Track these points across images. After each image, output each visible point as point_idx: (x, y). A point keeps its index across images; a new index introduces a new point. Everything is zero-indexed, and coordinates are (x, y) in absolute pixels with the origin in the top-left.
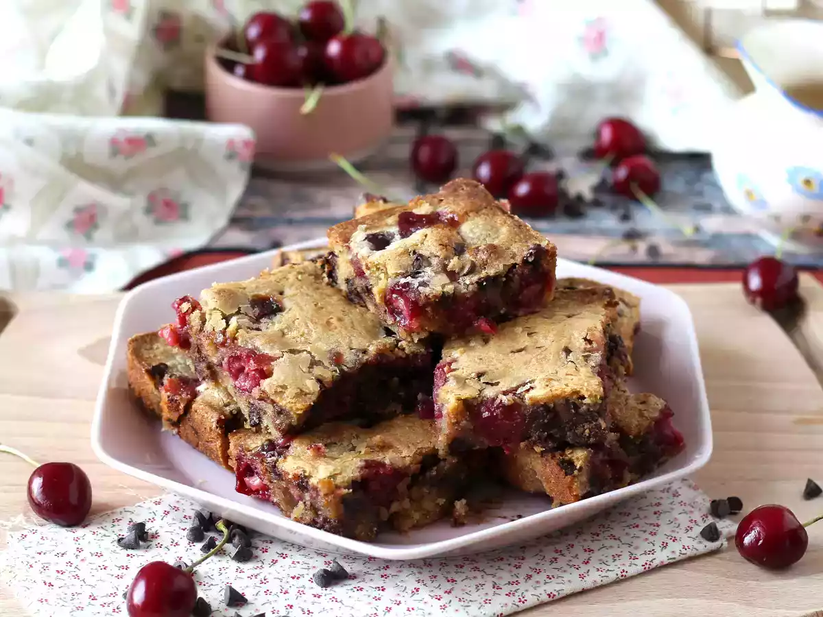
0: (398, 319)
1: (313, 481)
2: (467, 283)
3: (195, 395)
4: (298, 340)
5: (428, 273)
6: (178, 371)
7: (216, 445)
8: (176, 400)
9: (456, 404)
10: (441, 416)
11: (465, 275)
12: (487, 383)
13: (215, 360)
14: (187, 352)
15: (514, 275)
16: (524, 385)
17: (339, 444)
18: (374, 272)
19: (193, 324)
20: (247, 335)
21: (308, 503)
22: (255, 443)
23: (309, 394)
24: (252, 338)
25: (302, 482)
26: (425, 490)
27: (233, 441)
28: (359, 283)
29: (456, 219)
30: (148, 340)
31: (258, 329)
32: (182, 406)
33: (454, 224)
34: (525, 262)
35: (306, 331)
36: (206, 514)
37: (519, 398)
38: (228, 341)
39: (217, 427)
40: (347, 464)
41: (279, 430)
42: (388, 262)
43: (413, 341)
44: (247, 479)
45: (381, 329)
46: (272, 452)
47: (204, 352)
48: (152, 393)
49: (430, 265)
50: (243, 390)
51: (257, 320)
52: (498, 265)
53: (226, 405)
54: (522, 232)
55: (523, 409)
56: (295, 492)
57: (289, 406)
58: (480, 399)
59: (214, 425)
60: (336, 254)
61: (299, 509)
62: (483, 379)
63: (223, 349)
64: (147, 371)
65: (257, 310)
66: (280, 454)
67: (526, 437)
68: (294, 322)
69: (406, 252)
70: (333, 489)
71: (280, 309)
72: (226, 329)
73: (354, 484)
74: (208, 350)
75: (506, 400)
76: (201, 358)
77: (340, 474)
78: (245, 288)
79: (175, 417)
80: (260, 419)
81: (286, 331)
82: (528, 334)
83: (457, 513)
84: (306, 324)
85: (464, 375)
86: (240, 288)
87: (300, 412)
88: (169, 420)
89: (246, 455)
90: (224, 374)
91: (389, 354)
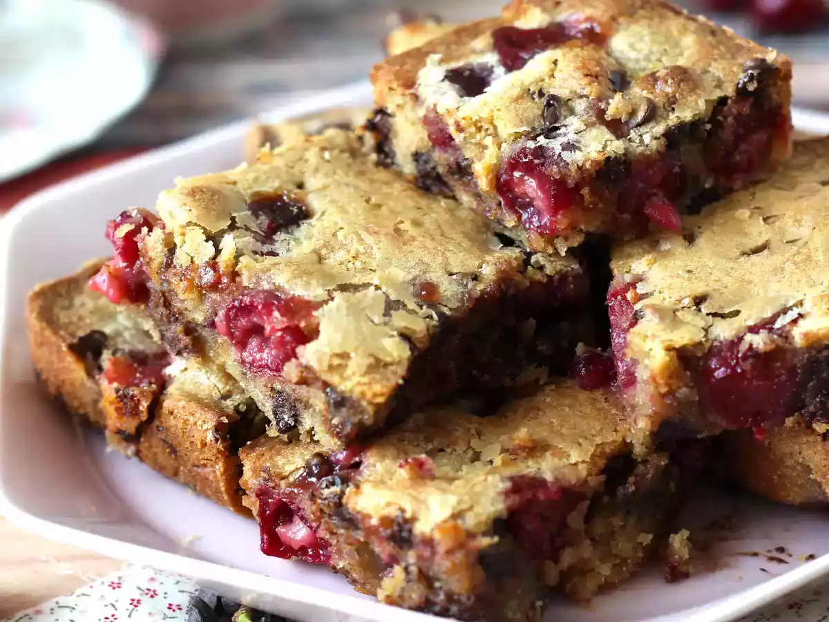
0: (525, 216)
1: (422, 527)
2: (648, 139)
3: (163, 384)
4: (350, 265)
5: (572, 126)
6: (125, 342)
7: (214, 472)
8: (133, 396)
9: (668, 359)
10: (631, 380)
11: (639, 125)
12: (715, 315)
13: (199, 317)
14: (142, 307)
15: (725, 118)
16: (785, 311)
17: (449, 450)
18: (472, 136)
19: (152, 254)
20: (258, 266)
21: (414, 569)
22: (293, 462)
23: (391, 364)
24: (269, 270)
25: (401, 531)
26: (617, 522)
27: (248, 463)
28: (441, 159)
29: (598, 29)
30: (63, 292)
31: (272, 254)
32: (144, 405)
33: (596, 38)
34: (741, 92)
35: (361, 249)
36: (210, 599)
37: (780, 336)
38: (225, 280)
39: (217, 440)
40: (478, 489)
41: (338, 435)
42: (496, 113)
43: (557, 253)
44: (281, 530)
45: (489, 234)
46: (329, 478)
47: (177, 305)
48: (83, 385)
49: (572, 112)
50: (260, 366)
51: (268, 236)
52: (697, 103)
53: (226, 397)
54: (720, 43)
55: (789, 356)
56: (382, 550)
57: (358, 390)
58: (707, 345)
59: (210, 436)
60: (389, 111)
61: (394, 580)
62: (705, 308)
63: (215, 296)
64: (71, 348)
65: (264, 220)
66: (345, 481)
67: (795, 406)
68: (334, 235)
69: (527, 93)
70: (462, 539)
71: (305, 214)
72: (215, 258)
73: (499, 525)
74: (184, 299)
75: (759, 341)
76: (173, 315)
77: (471, 508)
78: (235, 183)
79: (130, 425)
80: (296, 417)
81: (324, 252)
82: (765, 220)
83: (677, 557)
84: (358, 235)
85: (667, 303)
86: (228, 183)
87: (381, 400)
88: (119, 432)
89: (277, 486)
90: (220, 340)
91: (519, 277)
